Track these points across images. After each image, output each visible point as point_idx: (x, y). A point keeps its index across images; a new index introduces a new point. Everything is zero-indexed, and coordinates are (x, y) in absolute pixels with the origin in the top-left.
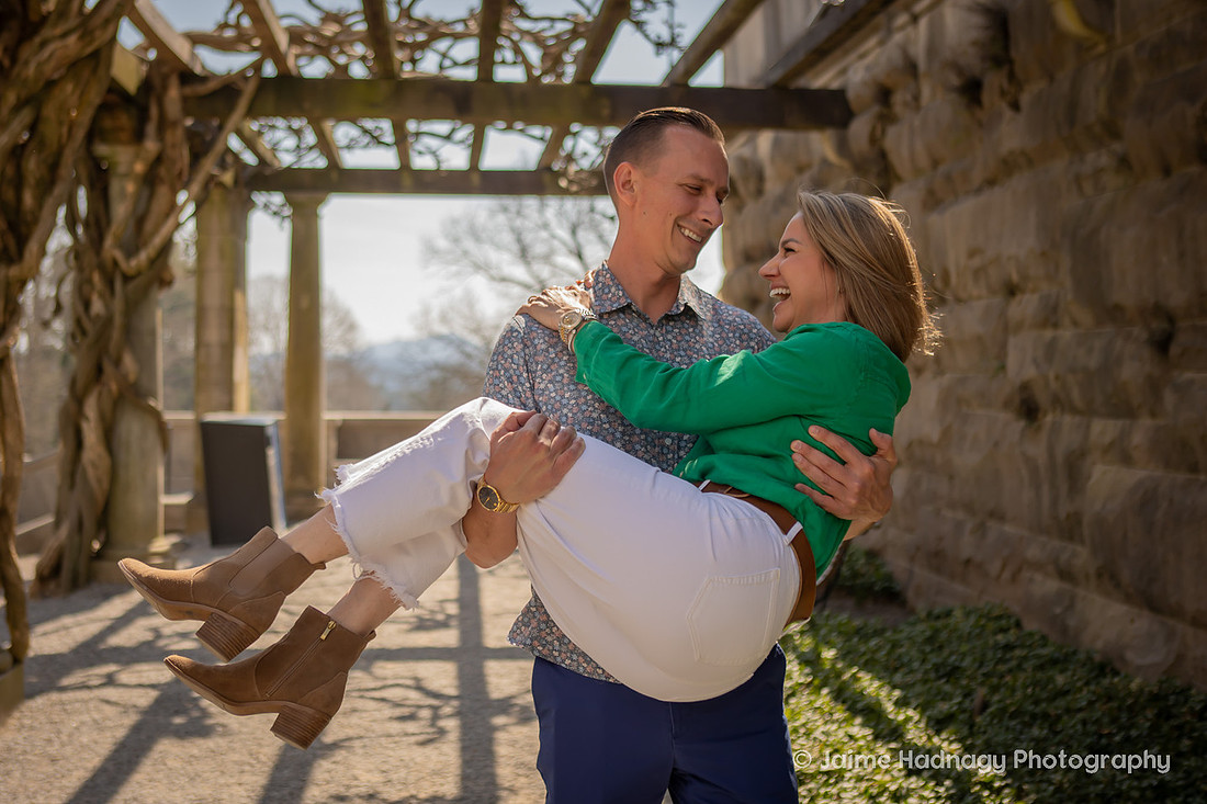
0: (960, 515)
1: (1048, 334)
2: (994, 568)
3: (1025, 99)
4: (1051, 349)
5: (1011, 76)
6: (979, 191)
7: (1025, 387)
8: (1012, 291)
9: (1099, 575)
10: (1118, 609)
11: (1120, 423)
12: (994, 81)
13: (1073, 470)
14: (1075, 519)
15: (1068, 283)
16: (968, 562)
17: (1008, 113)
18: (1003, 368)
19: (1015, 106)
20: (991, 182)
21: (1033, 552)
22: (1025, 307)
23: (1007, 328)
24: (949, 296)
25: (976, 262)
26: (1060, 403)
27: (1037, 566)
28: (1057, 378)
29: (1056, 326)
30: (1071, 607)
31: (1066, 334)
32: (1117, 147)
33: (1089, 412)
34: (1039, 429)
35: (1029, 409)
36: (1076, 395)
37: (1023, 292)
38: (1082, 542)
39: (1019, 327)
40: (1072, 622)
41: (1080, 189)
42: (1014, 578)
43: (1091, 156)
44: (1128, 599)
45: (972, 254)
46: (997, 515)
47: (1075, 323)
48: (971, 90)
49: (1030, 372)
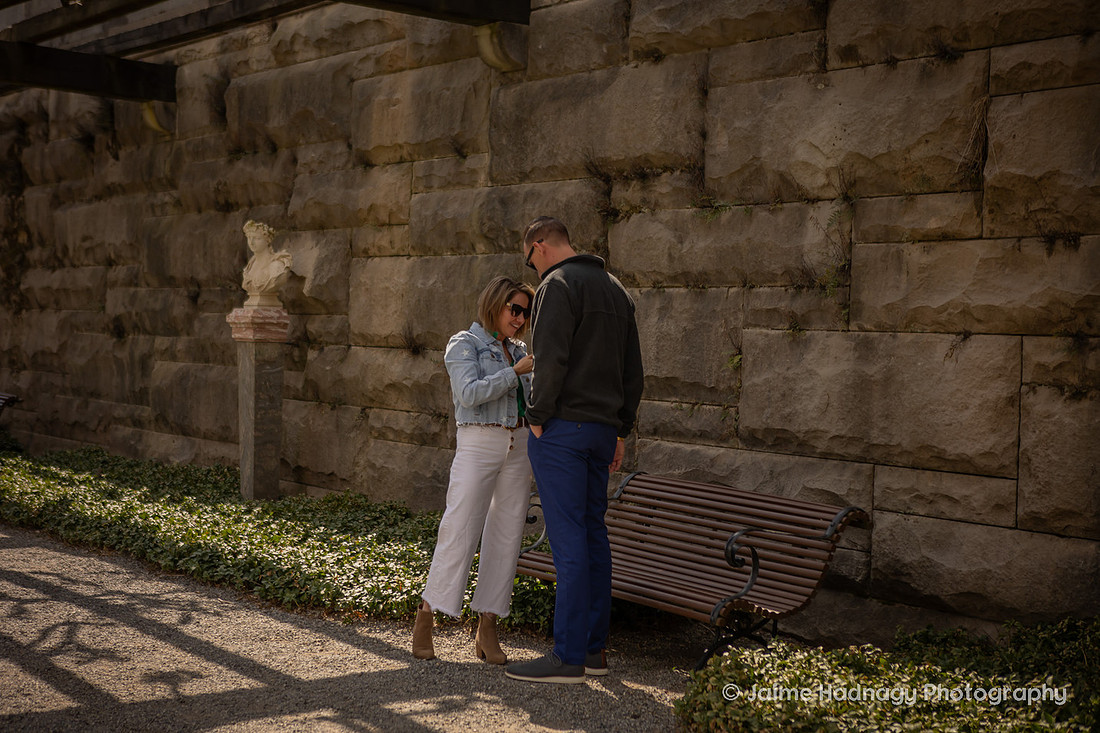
0: (70, 397)
1: (132, 289)
2: (92, 426)
3: (122, 154)
4: (133, 298)
5: (114, 138)
6: (90, 202)
7: (117, 320)
8: (110, 263)
9: (157, 420)
10: (166, 437)
11: (171, 338)
12: (101, 139)
13: (144, 364)
14: (144, 391)
15: (145, 261)
16: (75, 424)
17: (112, 161)
18: (104, 308)
19: (116, 157)
20: (98, 198)
21: (119, 412)
22: (120, 272)
23: (106, 284)
24: (66, 262)
25: (87, 244)
26: (136, 328)
27: (120, 420)
28: (137, 314)
29: (136, 285)
30: (140, 440)
31: (142, 290)
32: (174, 193)
33: (154, 333)
34: (124, 343)
35: (118, 330)
36: (147, 324)
37: (117, 265)
38: (148, 405)
39: (114, 284)
40: (140, 448)
41: (153, 211)
42: (106, 429)
43: (160, 195)
44: (172, 431)
45: (85, 239)
46: (95, 394)
47: (148, 285)
48: (87, 141)
49: (121, 310)
